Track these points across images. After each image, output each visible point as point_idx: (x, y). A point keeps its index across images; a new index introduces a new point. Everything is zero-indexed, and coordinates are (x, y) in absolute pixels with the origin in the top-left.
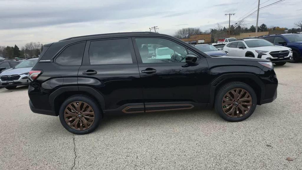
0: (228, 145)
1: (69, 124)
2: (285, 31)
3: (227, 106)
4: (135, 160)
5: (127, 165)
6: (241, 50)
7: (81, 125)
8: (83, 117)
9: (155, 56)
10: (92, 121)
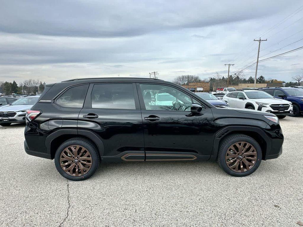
0: (233, 203)
1: (64, 168)
2: (283, 84)
3: (231, 160)
4: (134, 214)
5: (125, 220)
6: (241, 100)
7: (77, 170)
8: (80, 162)
9: (155, 101)
10: (89, 167)
